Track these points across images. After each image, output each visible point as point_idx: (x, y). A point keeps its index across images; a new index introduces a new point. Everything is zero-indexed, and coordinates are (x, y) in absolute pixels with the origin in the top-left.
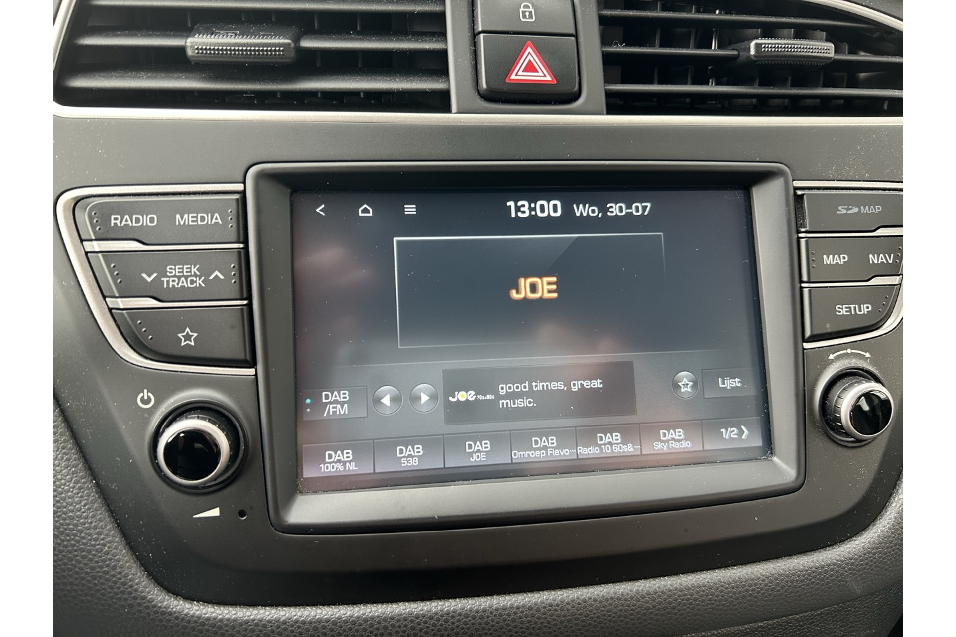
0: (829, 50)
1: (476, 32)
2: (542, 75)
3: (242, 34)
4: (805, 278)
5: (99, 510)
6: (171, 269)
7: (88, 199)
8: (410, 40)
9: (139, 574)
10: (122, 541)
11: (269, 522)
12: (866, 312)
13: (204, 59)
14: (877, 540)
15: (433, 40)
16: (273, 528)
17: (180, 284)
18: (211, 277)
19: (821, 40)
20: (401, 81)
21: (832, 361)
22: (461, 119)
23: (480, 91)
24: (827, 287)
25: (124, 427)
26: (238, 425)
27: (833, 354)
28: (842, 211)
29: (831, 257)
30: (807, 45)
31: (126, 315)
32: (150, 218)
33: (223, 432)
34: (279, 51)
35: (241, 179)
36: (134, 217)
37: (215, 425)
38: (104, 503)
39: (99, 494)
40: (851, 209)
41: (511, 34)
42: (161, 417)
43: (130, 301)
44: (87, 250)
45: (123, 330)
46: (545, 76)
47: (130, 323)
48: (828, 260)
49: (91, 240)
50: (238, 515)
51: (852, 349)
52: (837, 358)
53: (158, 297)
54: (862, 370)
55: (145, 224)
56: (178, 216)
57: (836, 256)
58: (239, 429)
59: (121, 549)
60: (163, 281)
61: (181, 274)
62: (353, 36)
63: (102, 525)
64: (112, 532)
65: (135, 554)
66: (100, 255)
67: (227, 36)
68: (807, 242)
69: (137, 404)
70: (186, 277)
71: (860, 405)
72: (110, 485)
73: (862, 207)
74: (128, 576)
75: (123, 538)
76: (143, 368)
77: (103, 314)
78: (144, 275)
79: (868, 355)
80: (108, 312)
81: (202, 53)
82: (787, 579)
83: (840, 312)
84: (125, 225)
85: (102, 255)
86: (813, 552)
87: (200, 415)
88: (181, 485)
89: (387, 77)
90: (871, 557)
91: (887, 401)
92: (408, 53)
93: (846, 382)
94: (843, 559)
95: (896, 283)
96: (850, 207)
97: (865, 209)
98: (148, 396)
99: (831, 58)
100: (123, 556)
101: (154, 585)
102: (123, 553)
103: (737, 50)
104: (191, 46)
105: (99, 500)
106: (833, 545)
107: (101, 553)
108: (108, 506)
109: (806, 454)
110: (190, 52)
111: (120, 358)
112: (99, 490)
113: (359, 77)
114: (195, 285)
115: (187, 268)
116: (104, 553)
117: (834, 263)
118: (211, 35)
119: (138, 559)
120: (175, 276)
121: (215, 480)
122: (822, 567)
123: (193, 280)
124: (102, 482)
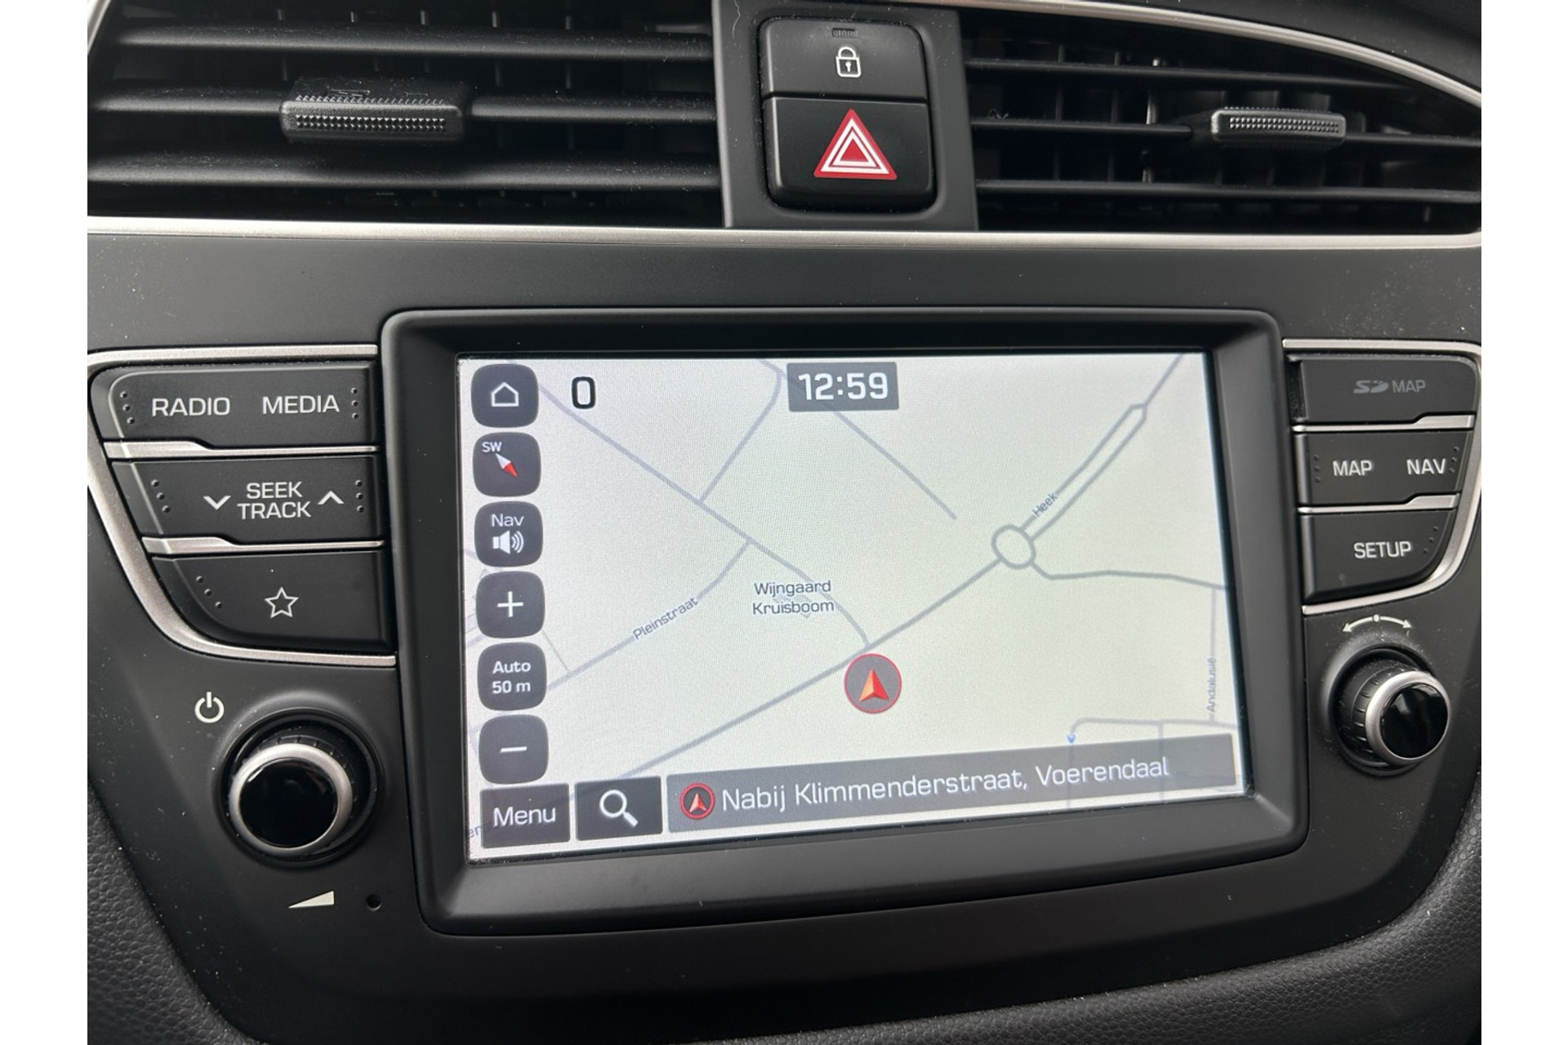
0: (1337, 126)
1: (764, 93)
2: (873, 165)
3: (376, 96)
4: (1304, 499)
5: (128, 898)
6: (252, 487)
7: (112, 370)
8: (654, 106)
9: (197, 1006)
10: (168, 950)
11: (419, 915)
12: (1402, 555)
13: (312, 136)
14: (1425, 929)
15: (693, 106)
16: (426, 925)
17: (270, 513)
18: (322, 502)
19: (1321, 109)
20: (640, 174)
21: (1349, 636)
22: (741, 237)
23: (772, 192)
24: (1339, 513)
25: (172, 756)
26: (366, 751)
27: (1351, 623)
28: (1362, 388)
29: (1345, 463)
30: (1302, 118)
31: (177, 567)
32: (219, 402)
33: (342, 765)
34: (437, 123)
35: (372, 336)
36: (192, 401)
37: (329, 753)
38: (137, 886)
39: (128, 869)
40: (1377, 385)
41: (822, 97)
42: (236, 739)
43: (185, 542)
44: (111, 455)
45: (170, 592)
46: (878, 167)
47: (185, 580)
48: (1341, 469)
49: (118, 440)
50: (367, 905)
51: (1382, 615)
52: (1358, 631)
53: (233, 536)
54: (1398, 649)
55: (210, 413)
56: (266, 400)
57: (1354, 463)
58: (369, 758)
59: (167, 963)
60: (241, 508)
61: (272, 497)
62: (559, 98)
63: (134, 922)
64: (151, 935)
65: (189, 971)
66: (132, 465)
67: (351, 98)
68: (1306, 440)
69: (195, 717)
70: (279, 502)
71: (1395, 706)
72: (147, 854)
73: (1394, 383)
74: (180, 1009)
75: (169, 944)
76: (205, 656)
77: (136, 564)
78: (208, 499)
79: (1406, 624)
80: (146, 561)
81: (308, 126)
82: (1280, 996)
83: (1361, 554)
84: (175, 413)
85: (136, 465)
86: (1322, 951)
87: (302, 736)
88: (268, 855)
89: (617, 168)
90: (1416, 958)
91: (1439, 699)
92: (652, 127)
93: (1373, 669)
94: (1371, 962)
95: (1451, 506)
96: (1375, 382)
97: (1398, 385)
98: (214, 704)
99: (1339, 139)
100: (169, 976)
101: (223, 1023)
102: (169, 970)
103: (1189, 126)
104: (288, 115)
105: (130, 881)
106: (1355, 938)
107: (133, 970)
108: (144, 889)
109: (1308, 790)
110: (287, 125)
111: (165, 639)
112: (129, 863)
113: (569, 167)
114: (294, 515)
115: (280, 487)
116: (137, 971)
117: (1350, 474)
118: (324, 96)
119: (194, 980)
120: (260, 500)
121: (328, 845)
122: (1338, 975)
123: (291, 506)
124: (133, 849)
